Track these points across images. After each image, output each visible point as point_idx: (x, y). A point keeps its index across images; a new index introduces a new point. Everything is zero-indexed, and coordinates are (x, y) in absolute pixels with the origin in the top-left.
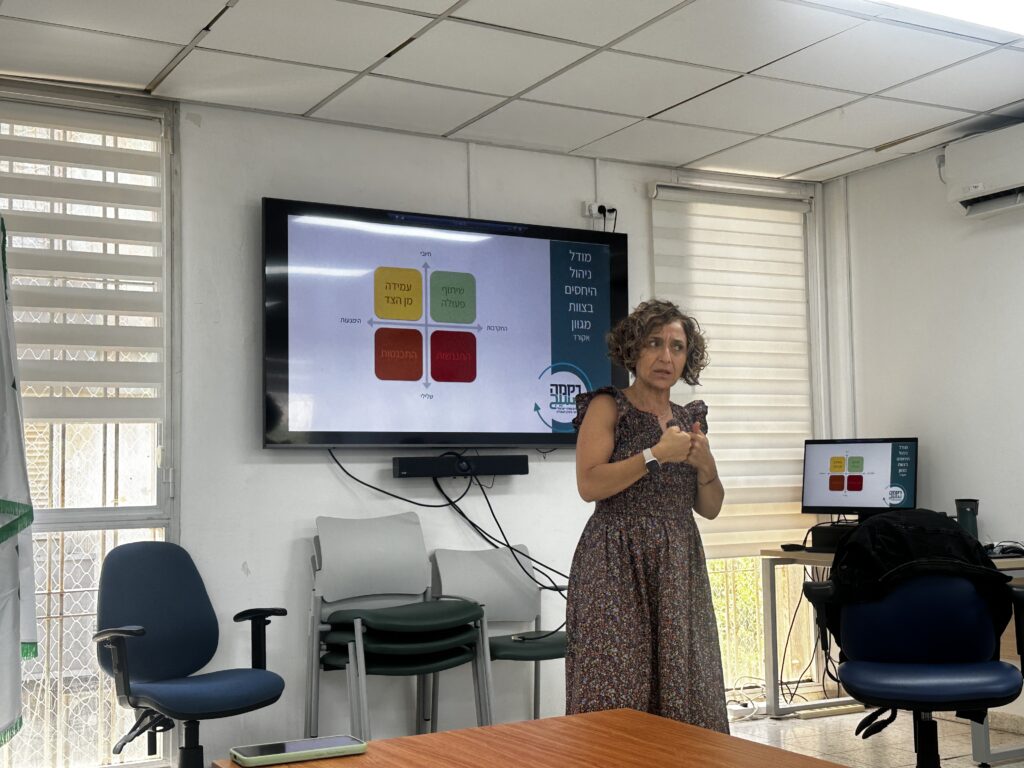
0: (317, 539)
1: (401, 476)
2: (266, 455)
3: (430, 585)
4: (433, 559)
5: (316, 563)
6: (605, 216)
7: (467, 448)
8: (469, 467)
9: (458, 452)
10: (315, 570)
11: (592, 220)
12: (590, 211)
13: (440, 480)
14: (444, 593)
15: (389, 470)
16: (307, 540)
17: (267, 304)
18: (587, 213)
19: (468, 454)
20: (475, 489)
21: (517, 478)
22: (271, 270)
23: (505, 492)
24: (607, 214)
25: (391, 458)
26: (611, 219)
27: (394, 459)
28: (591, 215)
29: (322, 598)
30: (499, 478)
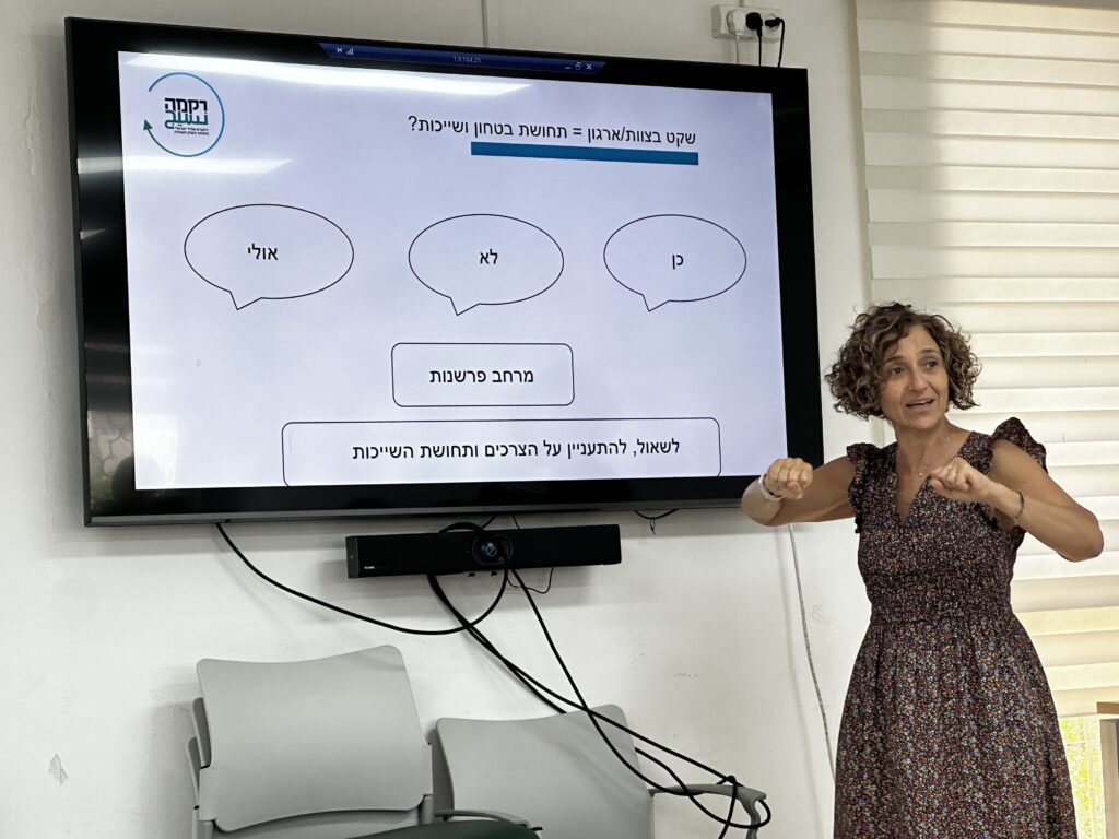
0: (199, 705)
1: (363, 574)
2: (91, 539)
3: (431, 791)
4: (434, 738)
5: (200, 752)
6: (760, 34)
7: (494, 515)
8: (501, 552)
9: (477, 522)
10: (198, 768)
11: (733, 43)
12: (730, 25)
13: (443, 581)
14: (458, 807)
15: (340, 562)
16: (181, 708)
17: (83, 235)
18: (724, 30)
19: (496, 526)
20: (514, 595)
21: (600, 573)
22: (89, 166)
23: (577, 601)
24: (764, 29)
25: (342, 537)
26: (773, 41)
27: (349, 540)
28: (732, 34)
29: (214, 821)
30: (561, 574)
